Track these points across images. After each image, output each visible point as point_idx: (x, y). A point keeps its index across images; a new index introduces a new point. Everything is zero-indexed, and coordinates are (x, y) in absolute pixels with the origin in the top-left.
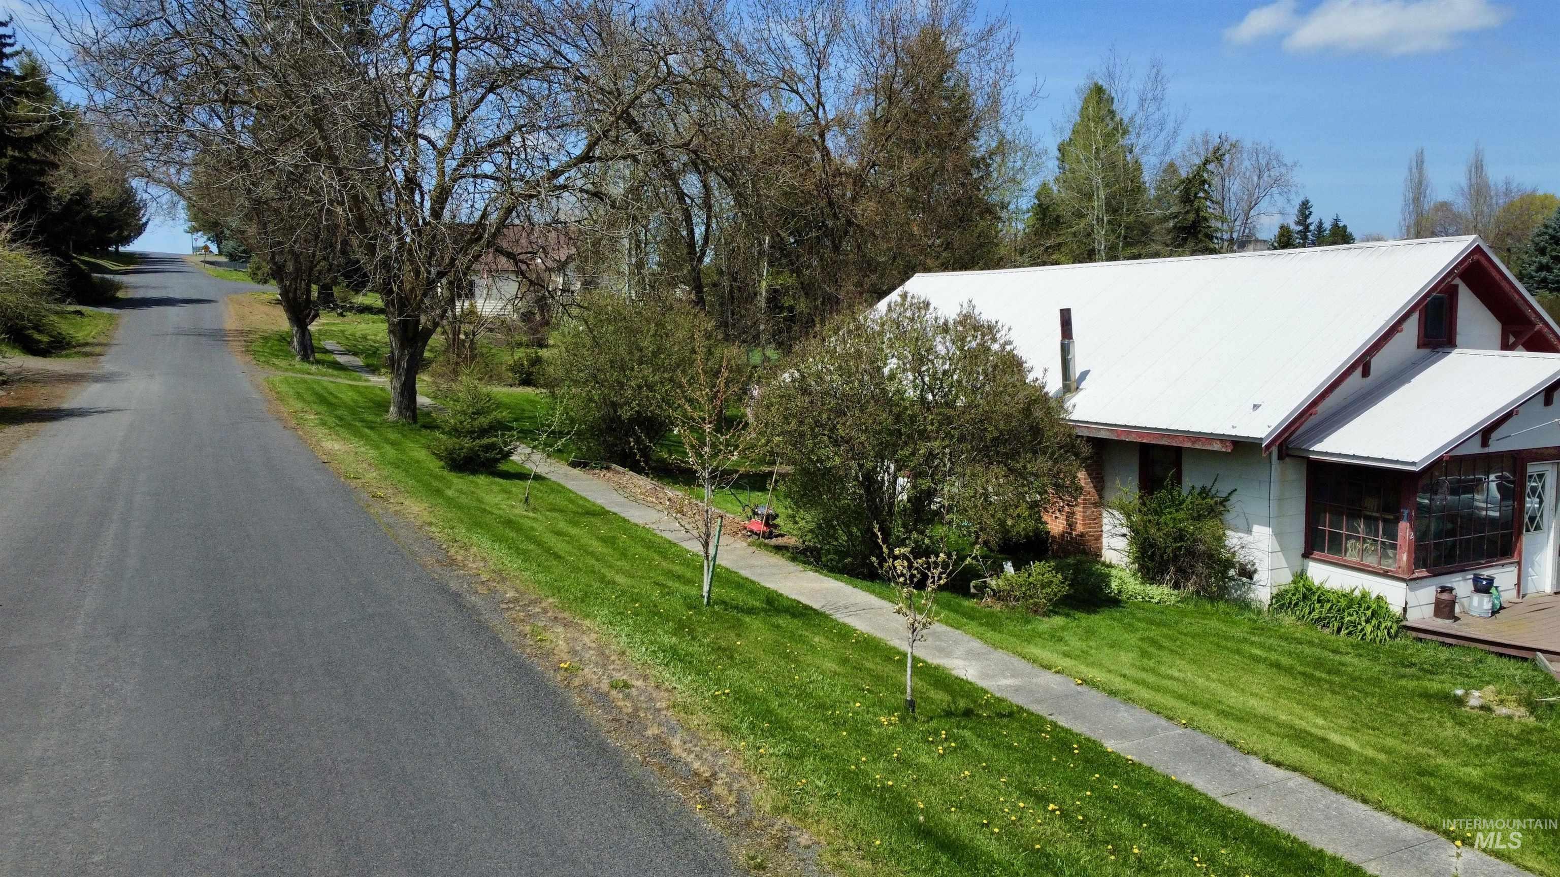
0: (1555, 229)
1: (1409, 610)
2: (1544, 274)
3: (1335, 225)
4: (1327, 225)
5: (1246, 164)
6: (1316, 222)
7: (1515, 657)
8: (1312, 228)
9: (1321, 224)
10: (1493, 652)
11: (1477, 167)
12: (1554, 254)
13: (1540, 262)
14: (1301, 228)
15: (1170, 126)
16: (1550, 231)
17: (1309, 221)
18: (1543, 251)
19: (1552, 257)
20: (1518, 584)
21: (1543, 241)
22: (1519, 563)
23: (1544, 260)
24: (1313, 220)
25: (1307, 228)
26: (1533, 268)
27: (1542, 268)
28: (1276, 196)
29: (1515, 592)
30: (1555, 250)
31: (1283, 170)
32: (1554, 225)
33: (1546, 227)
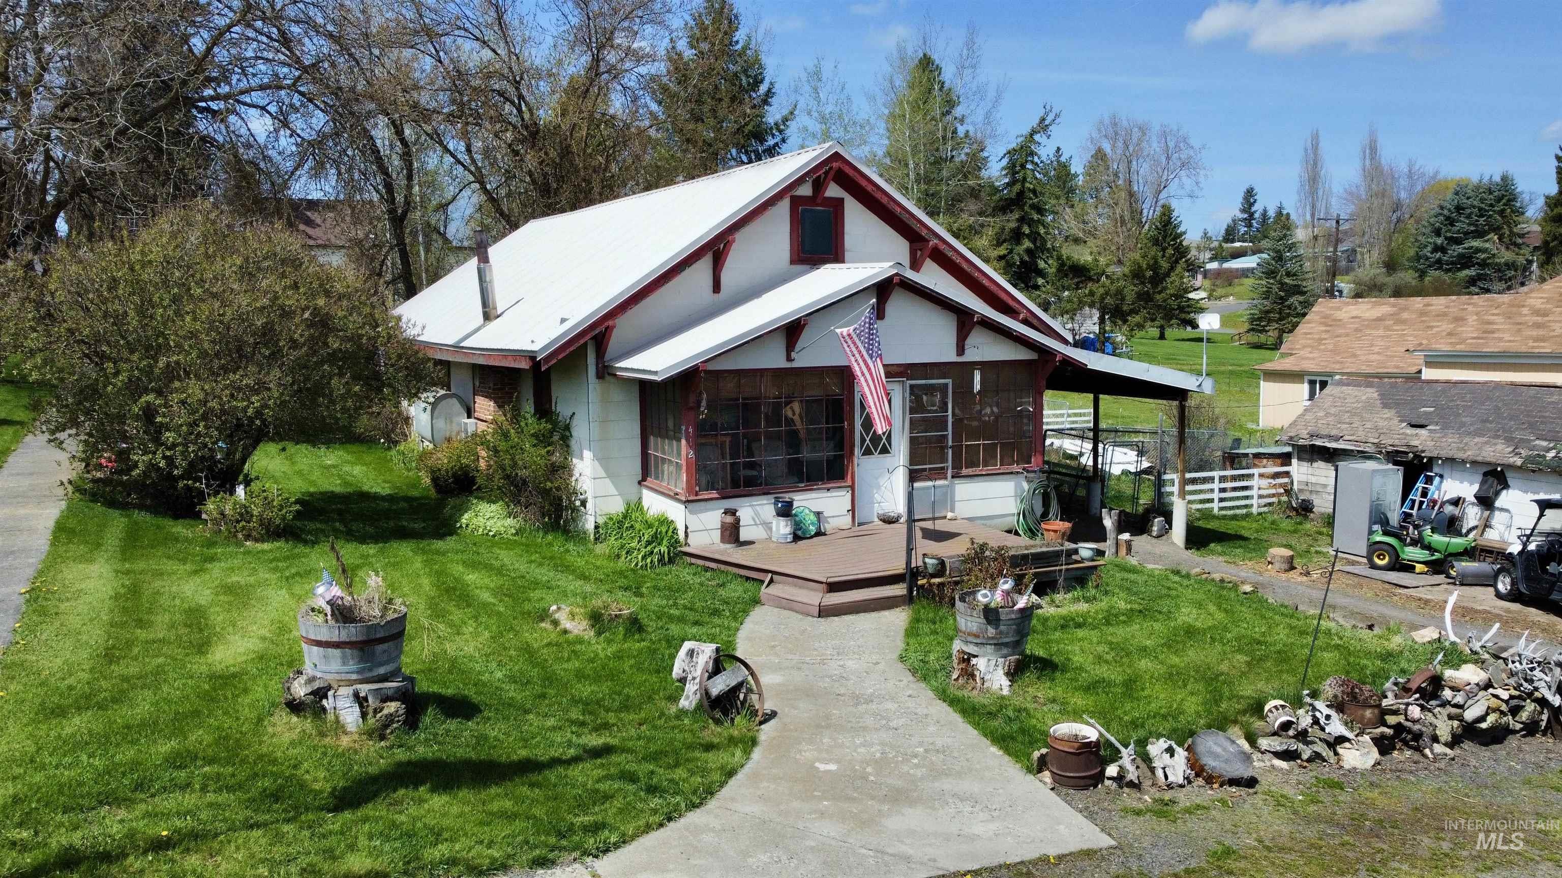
0: (1449, 210)
1: (690, 535)
2: (1438, 255)
3: (1279, 214)
4: (1271, 213)
5: (1154, 146)
6: (1261, 211)
7: (753, 579)
8: (1257, 215)
9: (1265, 211)
10: (741, 576)
11: (1371, 148)
12: (1449, 235)
13: (1435, 244)
14: (1246, 216)
15: (991, 94)
16: (1446, 212)
17: (1253, 209)
18: (1438, 232)
19: (1446, 238)
20: (853, 510)
21: (1438, 222)
22: (852, 488)
23: (1439, 241)
24: (1258, 208)
25: (1252, 215)
26: (1429, 249)
27: (1437, 248)
28: (1184, 179)
29: (849, 518)
30: (1449, 231)
31: (1192, 153)
32: (1449, 206)
33: (1442, 208)
